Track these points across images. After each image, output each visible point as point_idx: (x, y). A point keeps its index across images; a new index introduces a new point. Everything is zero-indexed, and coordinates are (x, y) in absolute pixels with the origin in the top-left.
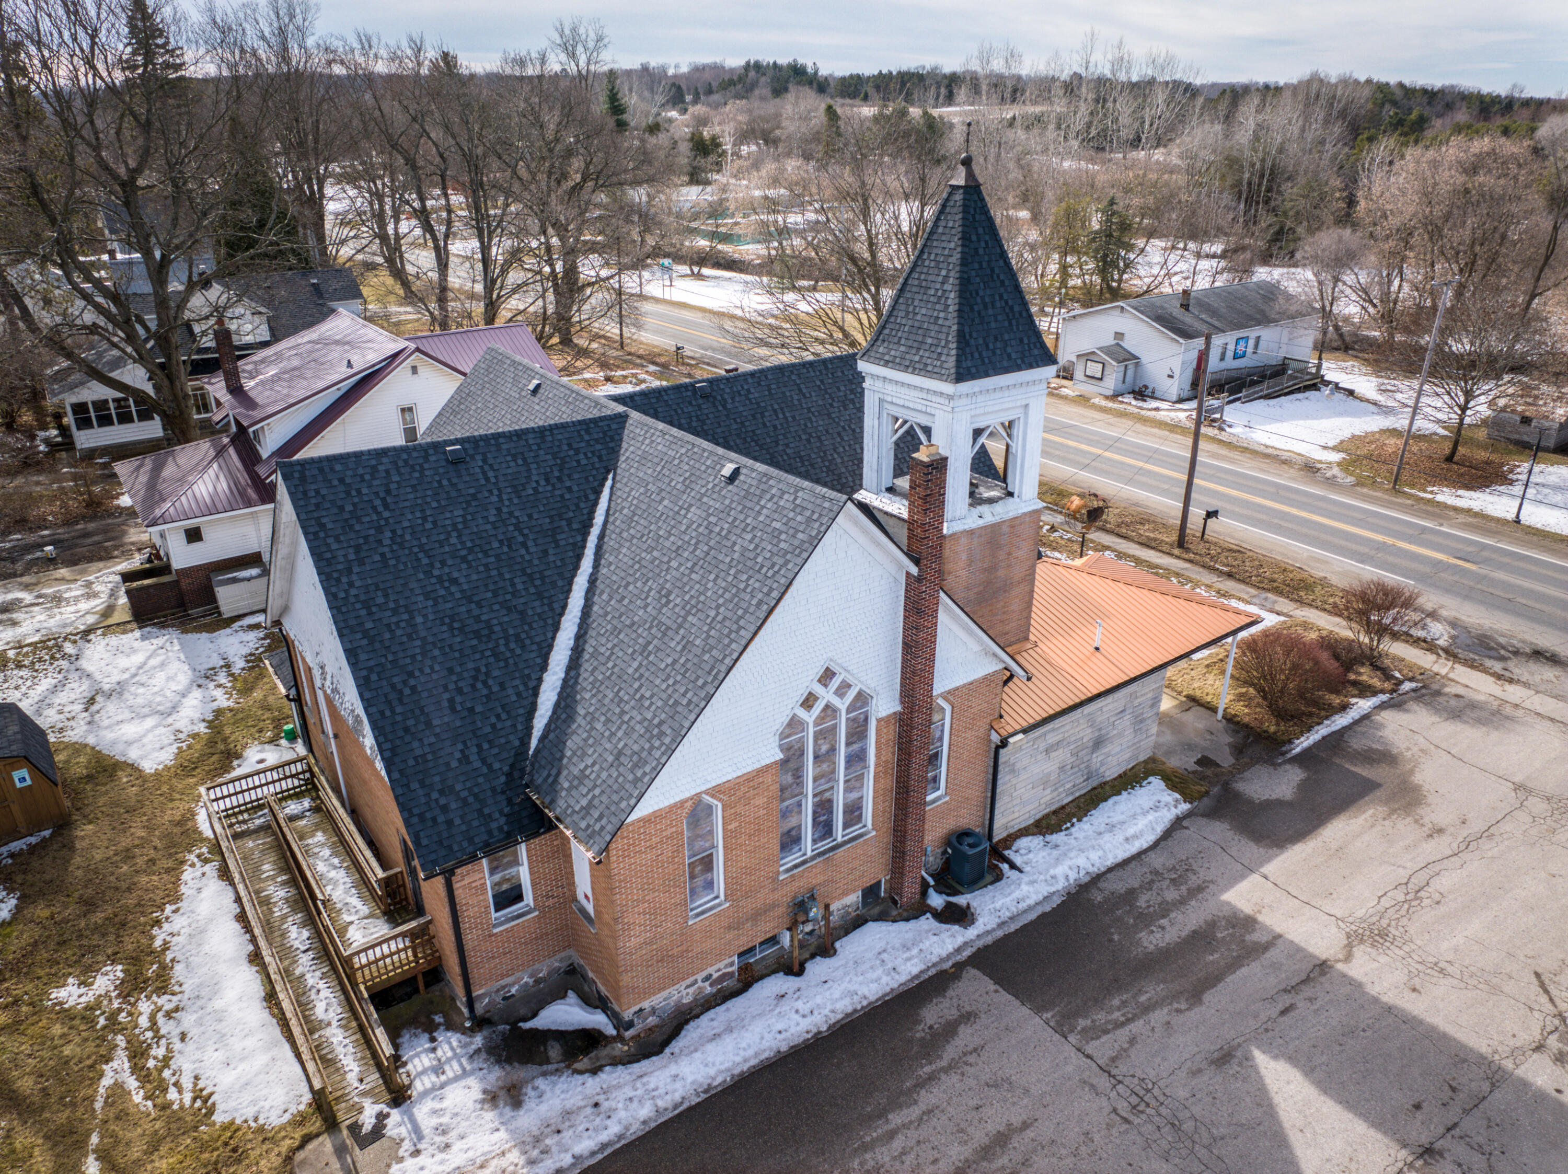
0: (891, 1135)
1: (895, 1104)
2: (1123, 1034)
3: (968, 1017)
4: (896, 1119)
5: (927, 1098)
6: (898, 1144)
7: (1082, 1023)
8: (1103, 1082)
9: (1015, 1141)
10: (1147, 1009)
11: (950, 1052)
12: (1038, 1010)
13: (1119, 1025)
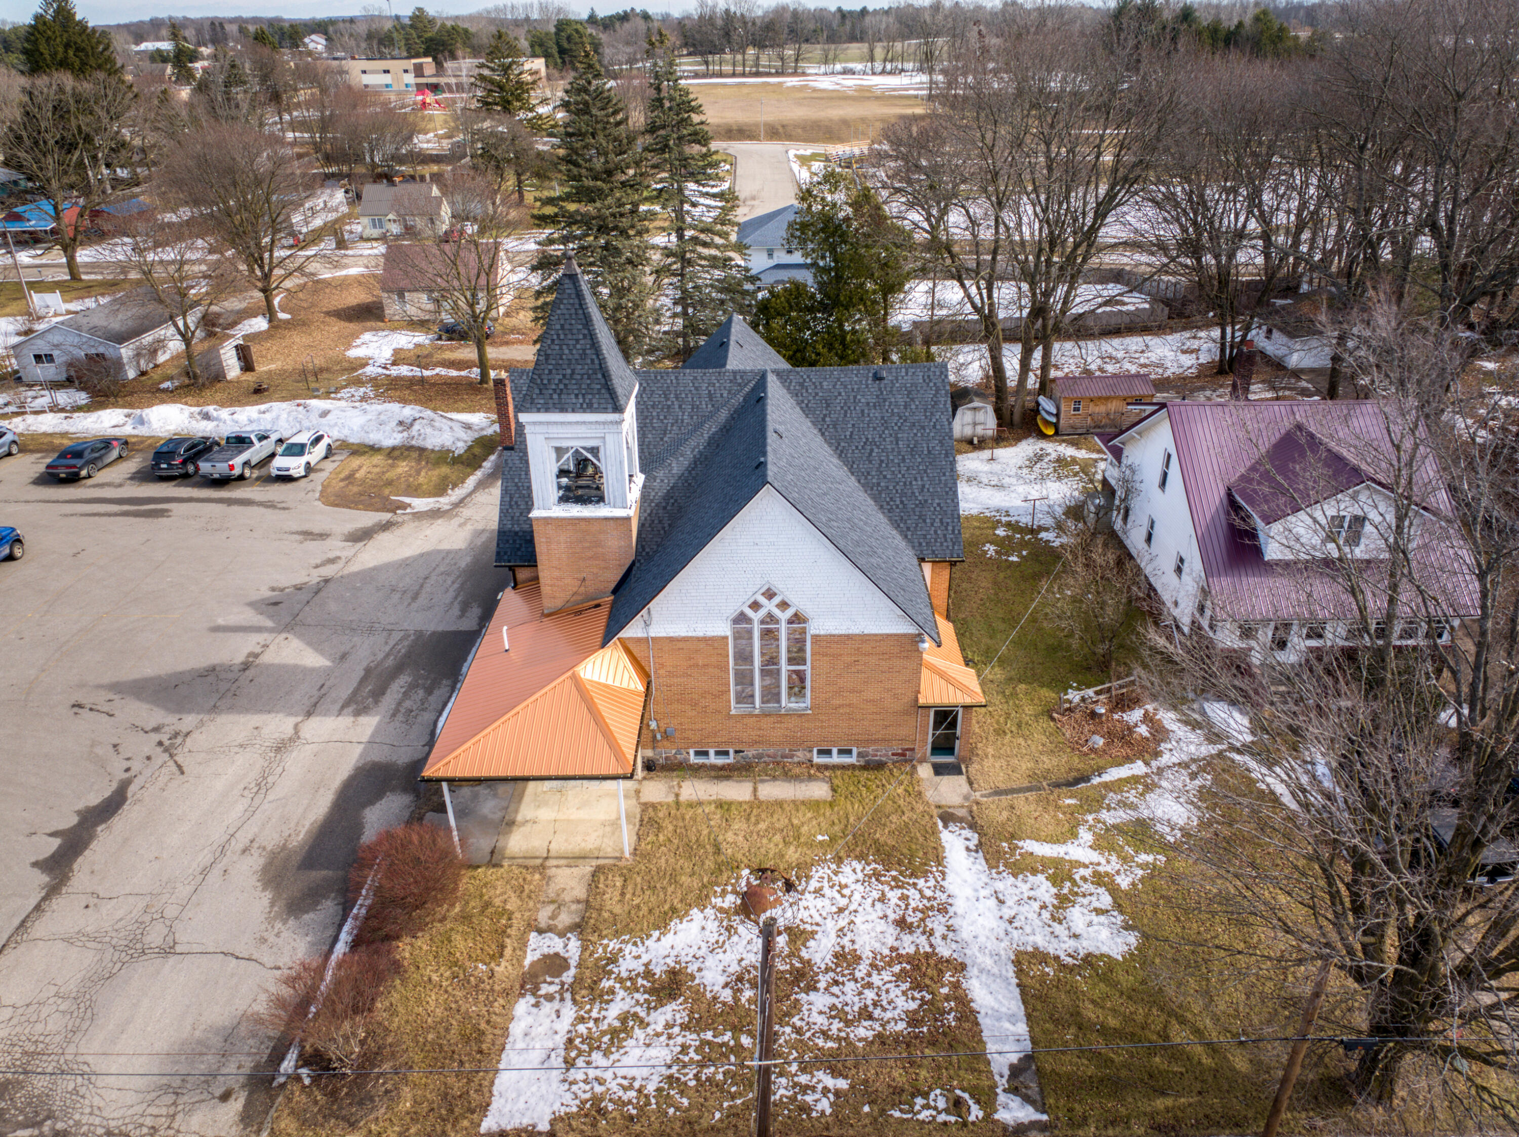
2: (392, 644)
3: (461, 616)
7: (412, 638)
8: (389, 628)
10: (388, 656)
13: (396, 645)
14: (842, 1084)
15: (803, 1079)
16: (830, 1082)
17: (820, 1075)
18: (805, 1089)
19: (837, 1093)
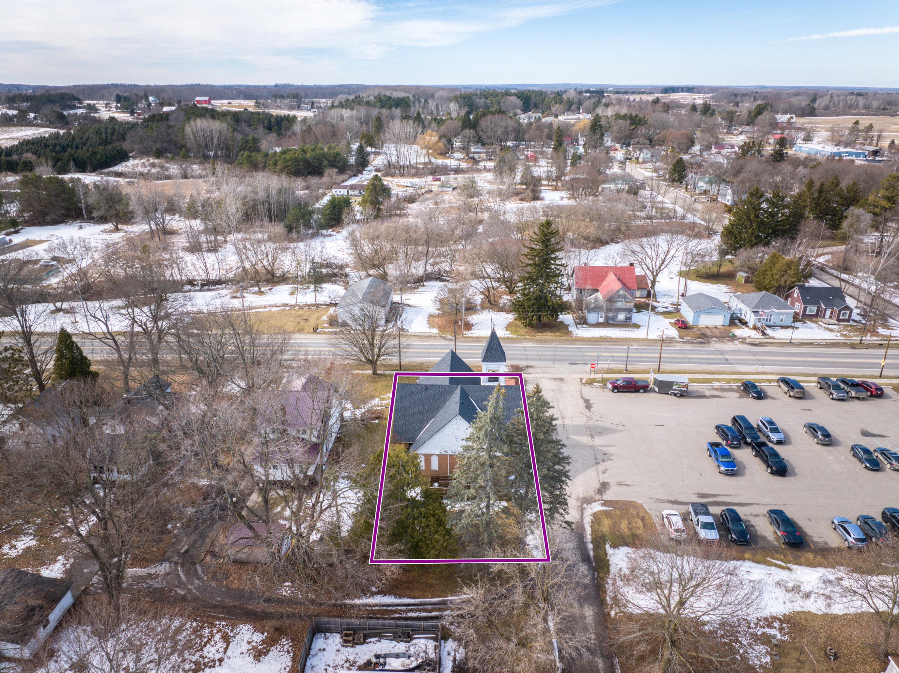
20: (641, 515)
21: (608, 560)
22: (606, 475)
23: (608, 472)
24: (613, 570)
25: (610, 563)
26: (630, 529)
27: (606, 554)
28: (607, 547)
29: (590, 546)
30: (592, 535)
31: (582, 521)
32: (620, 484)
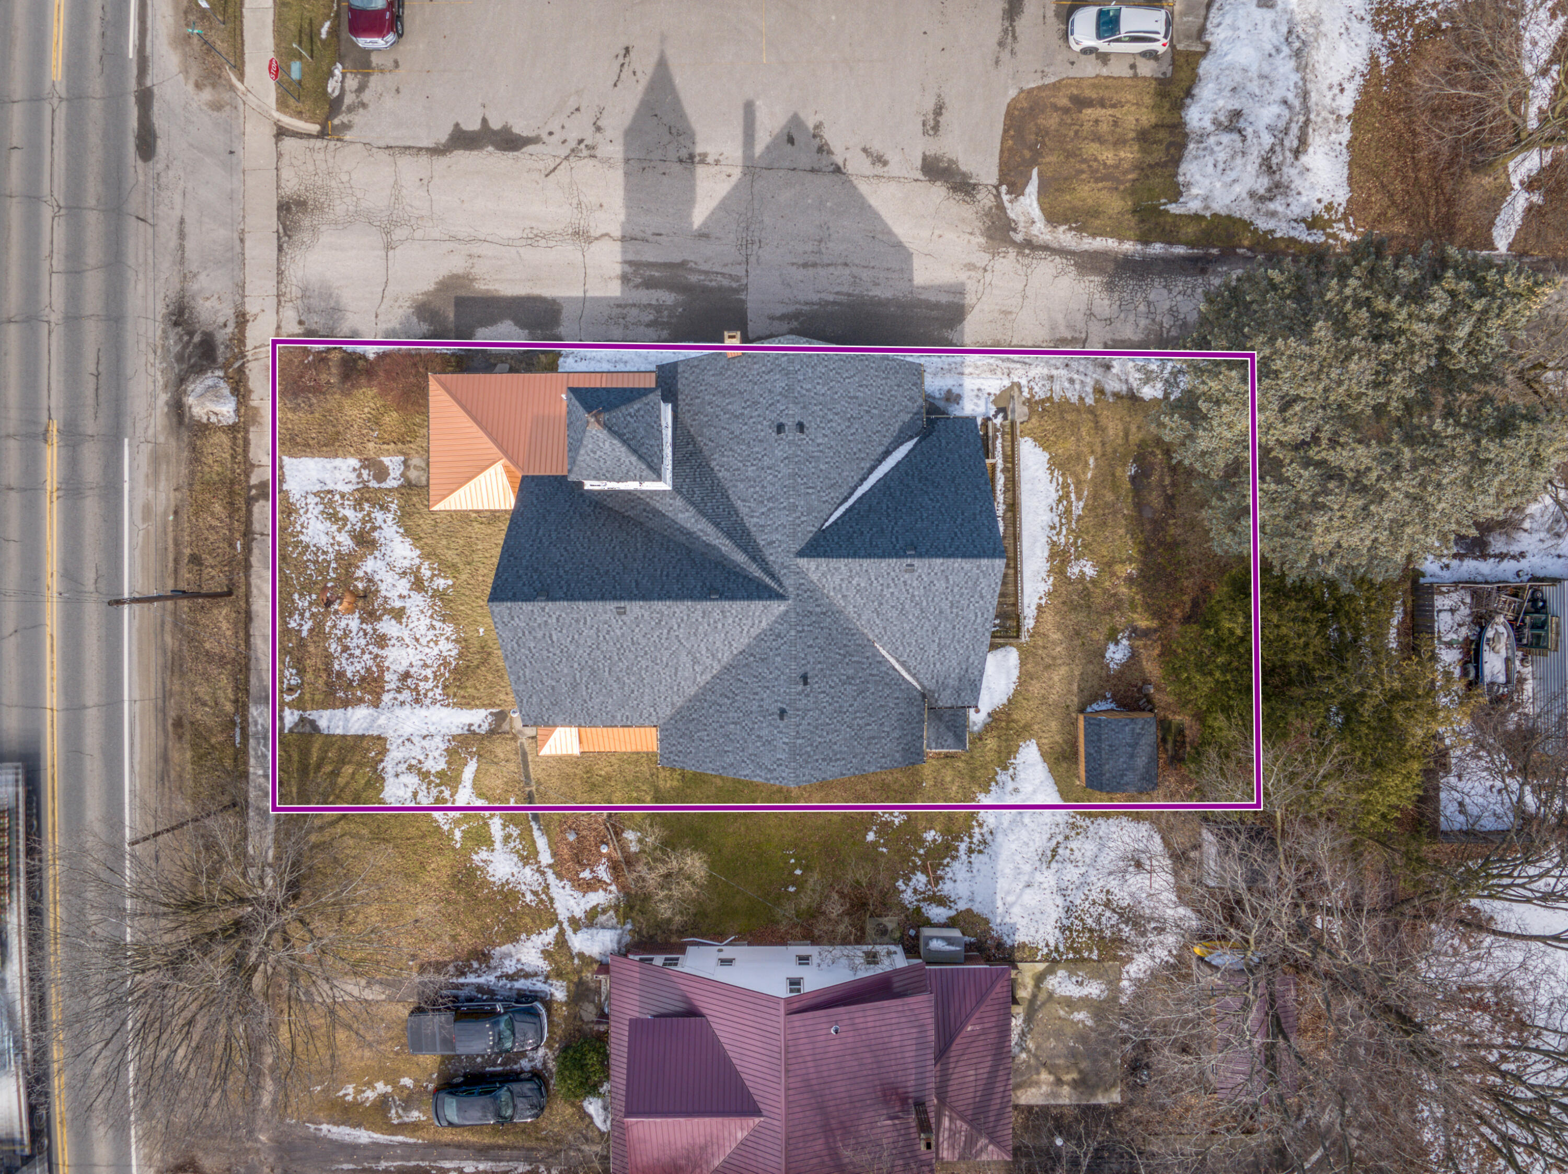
0: (837, 293)
1: (828, 303)
2: (726, 270)
3: (772, 318)
4: (831, 298)
5: (815, 298)
6: (838, 289)
7: (734, 285)
8: (752, 259)
9: (801, 262)
10: (707, 273)
11: (791, 309)
12: (743, 302)
13: (723, 274)
14: (304, 634)
15: (307, 614)
16: (306, 628)
17: (310, 623)
18: (302, 615)
19: (300, 631)
20: (1064, 102)
21: (1215, 215)
22: (893, 157)
23: (877, 146)
24: (1245, 210)
25: (1223, 212)
26: (1120, 142)
27: (1197, 218)
28: (1173, 208)
29: (1157, 248)
30: (1121, 239)
31: (1072, 253)
32: (933, 127)
